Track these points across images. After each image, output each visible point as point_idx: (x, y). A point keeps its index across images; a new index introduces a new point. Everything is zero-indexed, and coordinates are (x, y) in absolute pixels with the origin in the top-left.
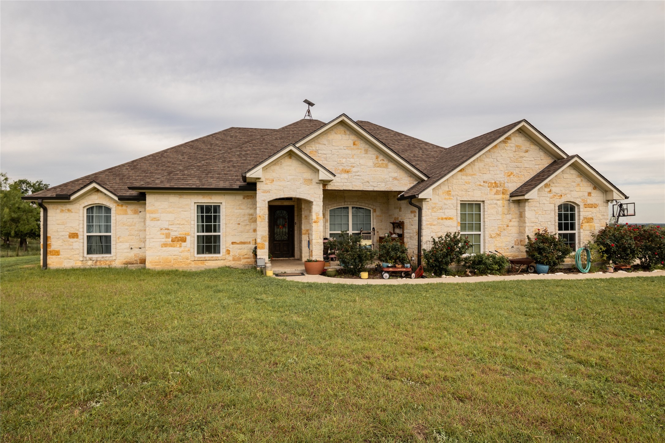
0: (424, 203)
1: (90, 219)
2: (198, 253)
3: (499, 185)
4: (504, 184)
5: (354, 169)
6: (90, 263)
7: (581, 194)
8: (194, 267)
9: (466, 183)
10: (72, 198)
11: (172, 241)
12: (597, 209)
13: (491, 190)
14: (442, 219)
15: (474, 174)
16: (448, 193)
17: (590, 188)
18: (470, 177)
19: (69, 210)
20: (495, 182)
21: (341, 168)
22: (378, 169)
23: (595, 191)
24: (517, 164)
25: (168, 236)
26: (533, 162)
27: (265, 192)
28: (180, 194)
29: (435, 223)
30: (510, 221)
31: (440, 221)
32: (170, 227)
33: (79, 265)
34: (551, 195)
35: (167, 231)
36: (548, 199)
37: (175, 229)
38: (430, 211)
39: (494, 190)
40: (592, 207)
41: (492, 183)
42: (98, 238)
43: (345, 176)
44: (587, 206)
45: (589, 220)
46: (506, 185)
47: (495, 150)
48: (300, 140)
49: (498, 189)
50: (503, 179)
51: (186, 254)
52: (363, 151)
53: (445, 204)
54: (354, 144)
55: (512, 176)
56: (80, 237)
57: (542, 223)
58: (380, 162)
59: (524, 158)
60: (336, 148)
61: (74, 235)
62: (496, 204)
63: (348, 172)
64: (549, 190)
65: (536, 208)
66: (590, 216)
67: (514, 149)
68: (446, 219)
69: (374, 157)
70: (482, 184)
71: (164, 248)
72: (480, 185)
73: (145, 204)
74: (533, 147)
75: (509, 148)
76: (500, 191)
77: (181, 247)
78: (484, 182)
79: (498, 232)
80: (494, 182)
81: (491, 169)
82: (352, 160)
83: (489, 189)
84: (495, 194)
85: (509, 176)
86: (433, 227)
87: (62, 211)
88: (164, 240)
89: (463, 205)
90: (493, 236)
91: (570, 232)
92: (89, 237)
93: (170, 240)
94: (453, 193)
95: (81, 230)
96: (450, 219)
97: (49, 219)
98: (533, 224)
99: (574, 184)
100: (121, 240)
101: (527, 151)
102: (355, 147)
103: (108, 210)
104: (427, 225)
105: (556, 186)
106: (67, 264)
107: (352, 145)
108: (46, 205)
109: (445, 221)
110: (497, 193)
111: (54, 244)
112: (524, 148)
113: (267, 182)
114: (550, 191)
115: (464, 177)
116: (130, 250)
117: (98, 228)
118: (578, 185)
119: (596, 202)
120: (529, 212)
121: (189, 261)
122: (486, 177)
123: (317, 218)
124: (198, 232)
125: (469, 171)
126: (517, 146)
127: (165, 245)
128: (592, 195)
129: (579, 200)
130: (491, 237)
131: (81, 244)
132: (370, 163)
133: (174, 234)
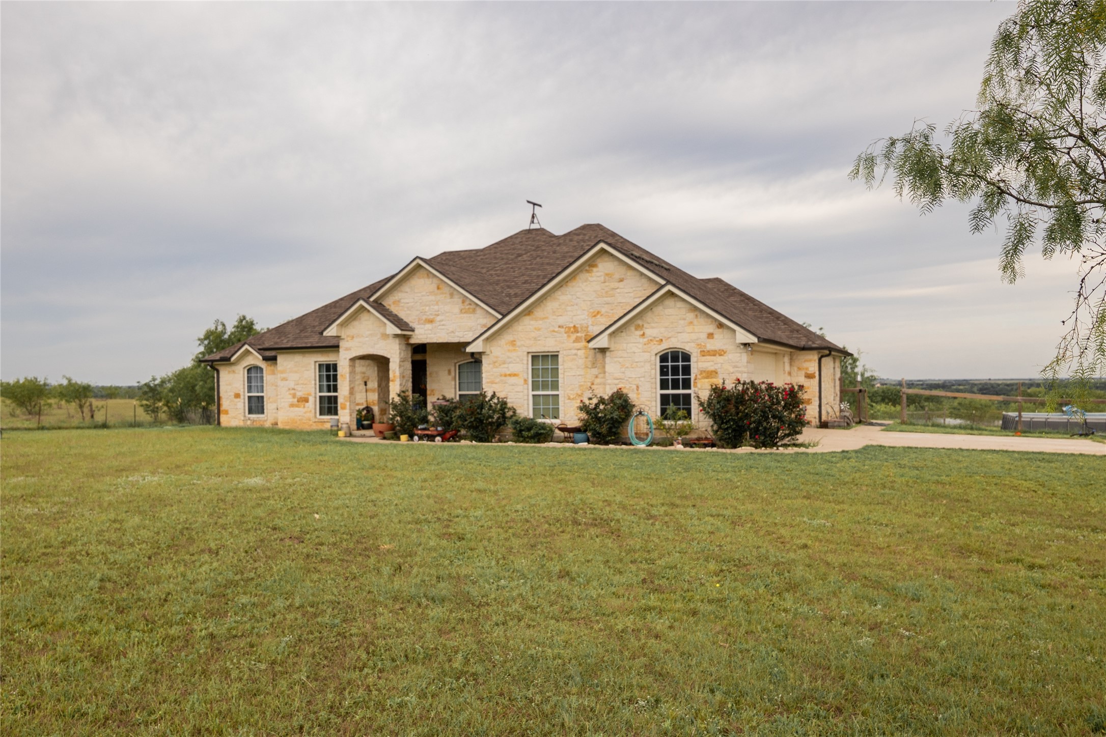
0: (483, 357)
1: (249, 379)
2: (321, 414)
3: (579, 330)
4: (587, 327)
5: (439, 318)
6: (249, 422)
7: (694, 336)
8: (315, 427)
9: (535, 329)
10: (233, 359)
11: (298, 401)
12: (725, 358)
13: (569, 336)
14: (505, 375)
15: (546, 318)
16: (513, 343)
17: (711, 326)
18: (541, 322)
19: (234, 372)
20: (574, 326)
21: (424, 318)
22: (465, 315)
23: (721, 330)
24: (606, 299)
25: (294, 396)
26: (632, 295)
27: (347, 349)
28: (303, 353)
29: (497, 380)
30: (597, 377)
31: (503, 378)
32: (296, 387)
33: (241, 424)
34: (645, 340)
35: (293, 392)
36: (640, 346)
37: (300, 389)
38: (491, 366)
39: (574, 336)
40: (714, 355)
41: (569, 328)
42: (256, 399)
43: (429, 326)
44: (704, 353)
45: (712, 374)
46: (590, 328)
47: (574, 283)
48: (372, 295)
49: (579, 335)
50: (586, 321)
51: (308, 415)
52: (448, 296)
53: (509, 357)
54: (438, 288)
55: (599, 316)
56: (242, 397)
57: (630, 380)
58: (467, 307)
59: (618, 291)
60: (419, 295)
61: (237, 396)
62: (576, 355)
63: (431, 321)
64: (641, 333)
65: (621, 360)
66: (712, 368)
67: (602, 279)
68: (510, 375)
69: (460, 301)
70: (557, 329)
71: (292, 409)
72: (554, 331)
73: (276, 364)
74: (630, 273)
75: (594, 279)
76: (581, 338)
77: (304, 407)
78: (559, 327)
79: (579, 392)
80: (572, 325)
81: (569, 308)
82: (436, 307)
83: (566, 335)
84: (574, 342)
85: (595, 316)
86: (494, 385)
87: (229, 372)
88: (291, 400)
89: (535, 358)
90: (572, 397)
91: (681, 391)
92: (249, 397)
93: (296, 400)
94: (518, 343)
95: (242, 390)
96: (515, 375)
97: (221, 380)
98: (617, 382)
99: (682, 322)
100: (271, 400)
101: (621, 280)
102: (439, 291)
103: (261, 369)
104: (488, 383)
105: (653, 328)
106: (234, 423)
107: (436, 290)
108: (217, 367)
109: (508, 378)
110: (577, 340)
111: (225, 404)
112: (617, 276)
113: (349, 339)
114: (643, 334)
115: (532, 322)
116: (276, 411)
117: (256, 390)
118: (691, 323)
119: (723, 348)
120: (612, 365)
121: (311, 422)
122: (561, 320)
123: (394, 377)
124: (320, 391)
125: (539, 312)
126: (607, 275)
127: (292, 405)
128: (716, 336)
129: (693, 345)
130: (569, 399)
131: (242, 405)
132: (456, 309)
133: (299, 394)
